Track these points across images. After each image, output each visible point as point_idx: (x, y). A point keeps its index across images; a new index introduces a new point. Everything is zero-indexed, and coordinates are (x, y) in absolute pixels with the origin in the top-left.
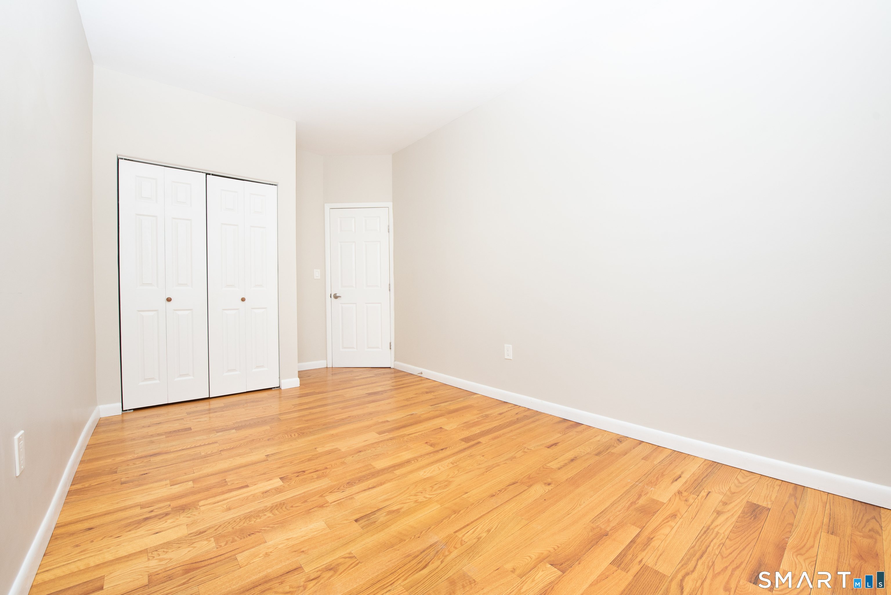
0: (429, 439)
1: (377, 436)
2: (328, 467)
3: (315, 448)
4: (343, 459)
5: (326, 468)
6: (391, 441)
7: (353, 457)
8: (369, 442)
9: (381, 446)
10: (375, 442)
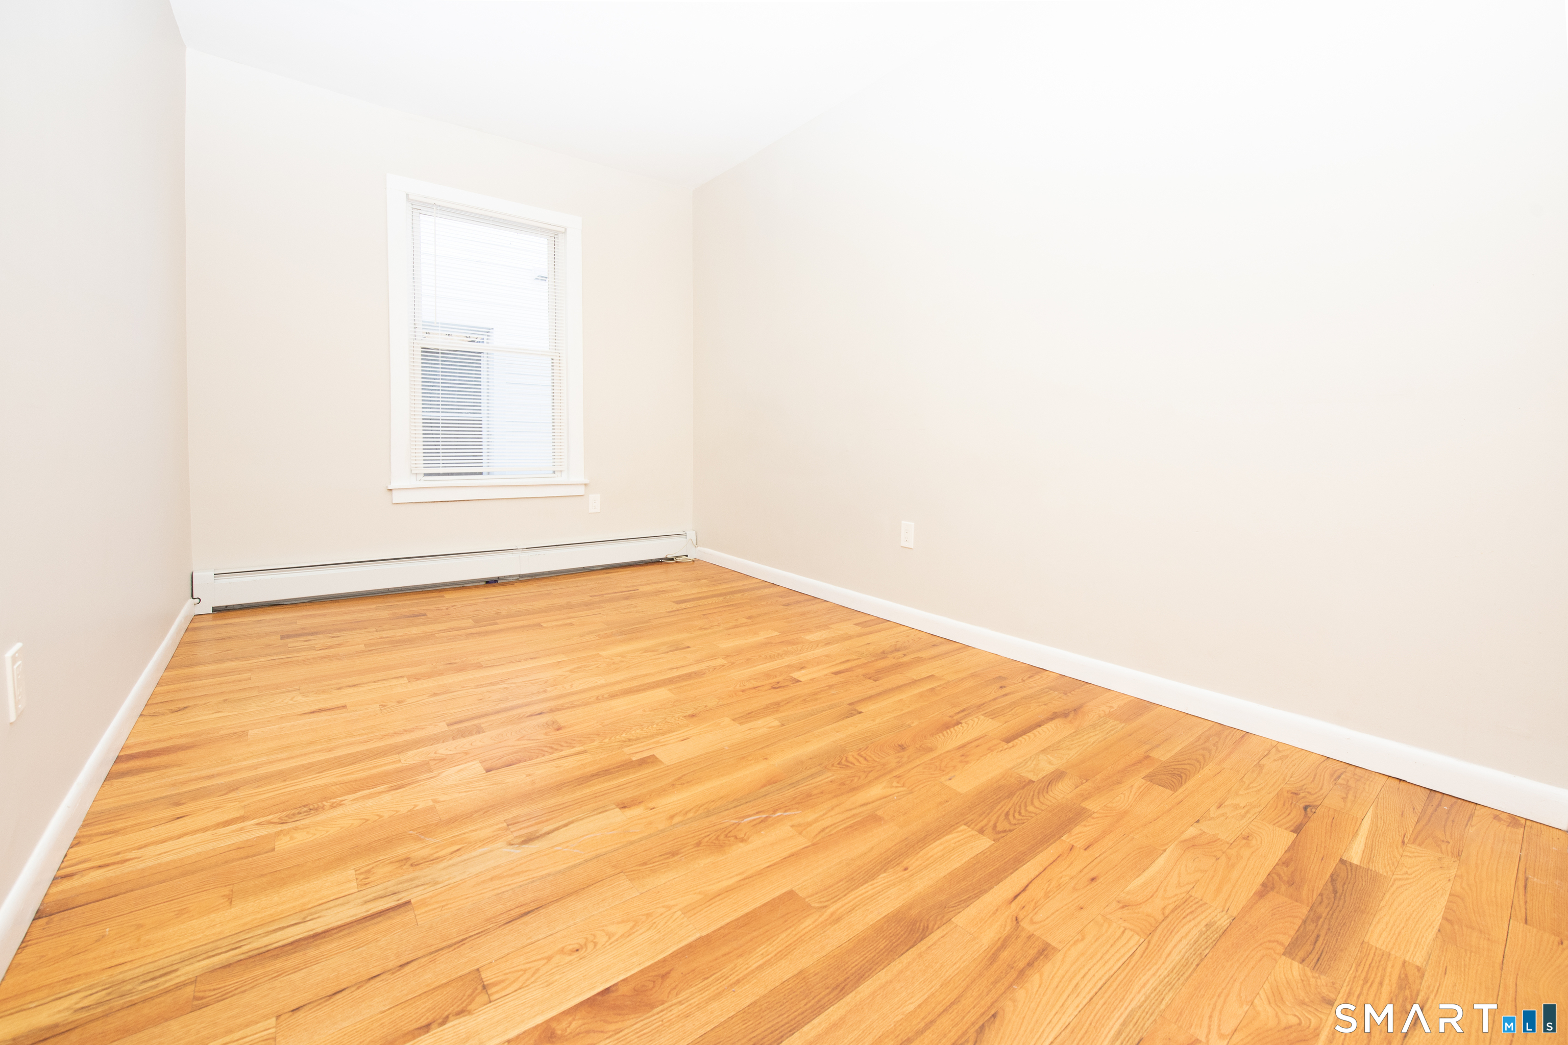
0: (550, 737)
1: (659, 753)
2: (741, 693)
3: (783, 725)
4: (721, 703)
5: (743, 691)
6: (632, 737)
7: (706, 706)
8: (678, 736)
9: (655, 726)
10: (665, 736)
